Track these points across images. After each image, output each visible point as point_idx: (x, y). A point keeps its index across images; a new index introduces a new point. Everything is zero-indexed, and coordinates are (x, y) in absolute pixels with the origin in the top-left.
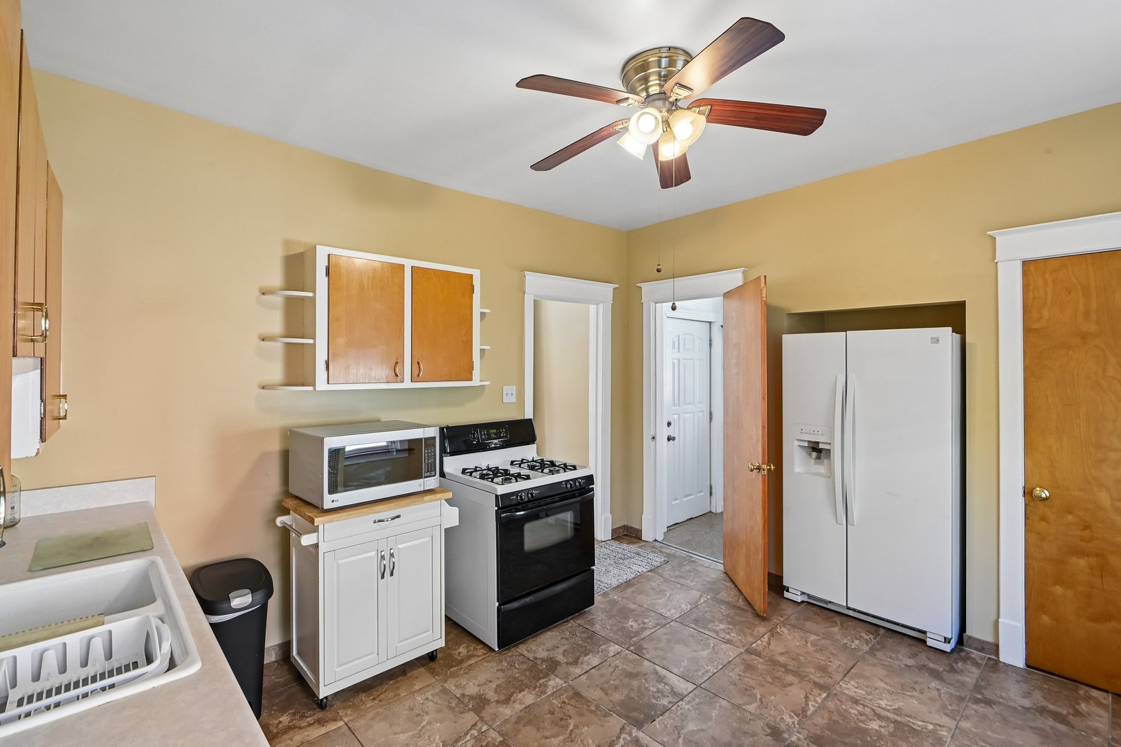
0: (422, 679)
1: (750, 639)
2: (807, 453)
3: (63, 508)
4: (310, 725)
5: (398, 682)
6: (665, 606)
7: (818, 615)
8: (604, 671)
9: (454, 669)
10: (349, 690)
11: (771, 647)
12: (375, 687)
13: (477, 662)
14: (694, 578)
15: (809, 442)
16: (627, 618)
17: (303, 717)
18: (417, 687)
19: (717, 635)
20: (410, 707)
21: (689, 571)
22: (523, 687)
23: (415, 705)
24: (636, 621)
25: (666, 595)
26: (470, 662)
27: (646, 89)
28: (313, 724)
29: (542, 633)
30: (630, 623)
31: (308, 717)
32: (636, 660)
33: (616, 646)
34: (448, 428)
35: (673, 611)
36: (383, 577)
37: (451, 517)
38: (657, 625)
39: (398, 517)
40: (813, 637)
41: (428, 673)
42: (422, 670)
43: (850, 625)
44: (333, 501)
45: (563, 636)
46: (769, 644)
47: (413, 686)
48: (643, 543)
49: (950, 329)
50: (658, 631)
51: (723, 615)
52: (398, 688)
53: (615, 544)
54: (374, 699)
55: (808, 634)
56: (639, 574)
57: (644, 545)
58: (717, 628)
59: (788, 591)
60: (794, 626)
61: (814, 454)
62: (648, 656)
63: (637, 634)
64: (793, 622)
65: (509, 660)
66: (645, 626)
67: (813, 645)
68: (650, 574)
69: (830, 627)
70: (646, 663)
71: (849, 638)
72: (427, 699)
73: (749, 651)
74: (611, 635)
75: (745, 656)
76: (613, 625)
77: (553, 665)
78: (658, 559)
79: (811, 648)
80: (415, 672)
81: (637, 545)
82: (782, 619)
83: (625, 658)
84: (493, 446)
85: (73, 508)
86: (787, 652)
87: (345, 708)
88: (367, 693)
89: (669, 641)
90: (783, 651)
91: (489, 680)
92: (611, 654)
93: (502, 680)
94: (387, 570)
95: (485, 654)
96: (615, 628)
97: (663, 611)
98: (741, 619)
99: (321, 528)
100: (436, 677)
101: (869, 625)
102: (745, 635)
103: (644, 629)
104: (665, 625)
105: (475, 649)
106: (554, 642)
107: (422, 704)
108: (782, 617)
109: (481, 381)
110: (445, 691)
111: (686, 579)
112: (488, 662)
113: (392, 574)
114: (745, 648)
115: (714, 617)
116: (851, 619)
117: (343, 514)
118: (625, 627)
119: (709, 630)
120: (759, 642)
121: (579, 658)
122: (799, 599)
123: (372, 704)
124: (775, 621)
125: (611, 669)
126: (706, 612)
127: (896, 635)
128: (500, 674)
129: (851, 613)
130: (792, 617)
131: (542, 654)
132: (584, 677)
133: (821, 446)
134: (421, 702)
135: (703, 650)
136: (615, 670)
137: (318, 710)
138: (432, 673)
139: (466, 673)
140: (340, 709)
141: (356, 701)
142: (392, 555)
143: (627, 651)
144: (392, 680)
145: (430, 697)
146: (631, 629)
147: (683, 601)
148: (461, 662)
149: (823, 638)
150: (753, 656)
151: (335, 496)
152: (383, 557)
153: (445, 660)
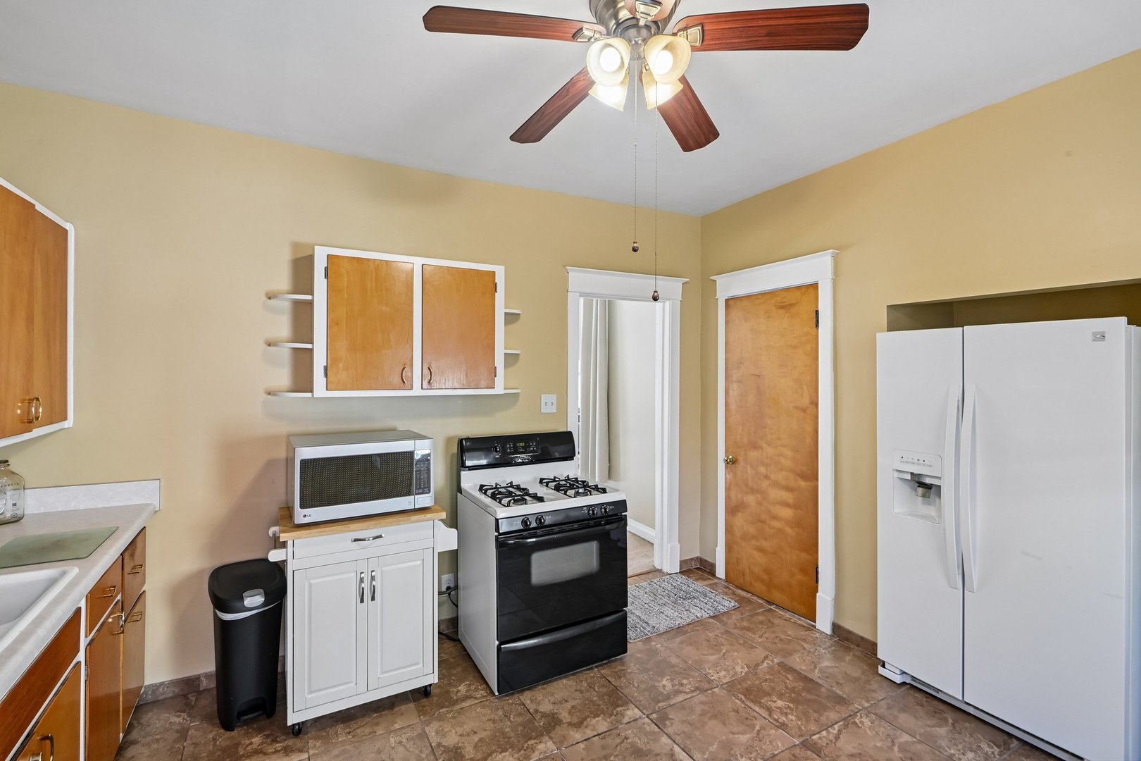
0: (408, 717)
1: (813, 727)
2: (912, 488)
3: (73, 506)
4: (276, 752)
5: (381, 716)
6: (715, 665)
7: (922, 706)
8: (609, 741)
9: (445, 709)
10: (331, 718)
11: (839, 744)
12: (356, 718)
13: (471, 706)
14: (765, 632)
15: (912, 474)
16: (662, 675)
17: (275, 741)
18: (397, 726)
19: (770, 715)
20: (379, 749)
21: (761, 623)
22: (508, 746)
23: (385, 748)
24: (672, 680)
25: (721, 650)
26: (464, 705)
27: (616, 16)
28: (279, 751)
29: (556, 680)
30: (664, 682)
31: (278, 742)
32: (654, 733)
33: (636, 710)
34: (468, 439)
35: (723, 673)
36: (362, 601)
37: (448, 539)
38: (697, 688)
39: (380, 537)
40: (905, 738)
41: (415, 710)
42: (412, 705)
43: (966, 728)
44: (305, 516)
45: (579, 688)
46: (837, 738)
47: (394, 723)
48: (716, 581)
49: (1124, 319)
50: (694, 698)
51: (787, 688)
52: (377, 724)
53: (682, 579)
54: (349, 733)
55: (899, 732)
56: (697, 619)
57: (715, 584)
58: (773, 705)
59: (883, 666)
60: (881, 718)
61: (920, 490)
62: (670, 730)
63: (668, 697)
64: (882, 710)
65: (506, 708)
66: (681, 688)
67: (901, 749)
68: (711, 620)
69: (934, 726)
70: (664, 739)
71: (960, 747)
72: (400, 743)
73: (805, 745)
74: (636, 694)
75: (797, 751)
76: (642, 682)
77: (553, 722)
78: (726, 604)
79: (897, 754)
80: (403, 707)
81: (706, 583)
82: (866, 705)
83: (641, 729)
84: (520, 461)
85: (81, 507)
86: (860, 754)
87: (316, 738)
88: (346, 724)
89: (703, 714)
90: (855, 751)
91: (475, 730)
92: (626, 720)
93: (488, 733)
94: (366, 594)
95: (483, 697)
96: (643, 686)
97: (710, 671)
98: (809, 696)
99: (290, 544)
100: (422, 717)
101: (998, 733)
102: (808, 720)
103: (678, 692)
104: (707, 690)
105: (476, 689)
106: (565, 694)
107: (393, 748)
108: (868, 701)
109: (505, 389)
110: (423, 736)
111: (754, 633)
112: (483, 707)
113: (373, 599)
114: (802, 739)
115: (773, 689)
116: (970, 718)
117: (313, 531)
118: (655, 687)
119: (761, 706)
120: (824, 733)
121: (585, 719)
122: (898, 679)
123: (344, 738)
124: (856, 706)
125: (618, 741)
126: (766, 680)
127: (1037, 753)
128: (490, 725)
129: (971, 710)
130: (882, 703)
131: (546, 707)
132: (582, 746)
133: (928, 481)
134: (393, 746)
135: (744, 733)
136: (623, 742)
137: (292, 736)
138: (419, 711)
139: (454, 718)
140: (311, 739)
141: (331, 731)
142: (373, 578)
143: (647, 720)
144: (376, 713)
145: (404, 741)
146: (661, 690)
147: (740, 661)
148: (456, 702)
149: (920, 742)
150: (809, 753)
151: (307, 511)
152: (362, 580)
153: (440, 698)
